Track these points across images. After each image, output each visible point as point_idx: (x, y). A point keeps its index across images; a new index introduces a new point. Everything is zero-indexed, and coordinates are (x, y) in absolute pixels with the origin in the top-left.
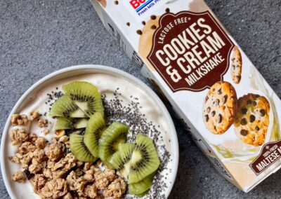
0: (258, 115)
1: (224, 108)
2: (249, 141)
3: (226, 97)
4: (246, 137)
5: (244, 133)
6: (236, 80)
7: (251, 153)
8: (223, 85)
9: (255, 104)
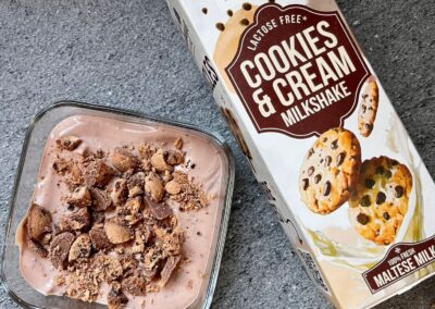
0: (390, 195)
1: (337, 172)
2: (370, 234)
3: (343, 155)
4: (365, 227)
5: (363, 219)
6: (365, 130)
7: (370, 255)
8: (341, 134)
9: (389, 175)
